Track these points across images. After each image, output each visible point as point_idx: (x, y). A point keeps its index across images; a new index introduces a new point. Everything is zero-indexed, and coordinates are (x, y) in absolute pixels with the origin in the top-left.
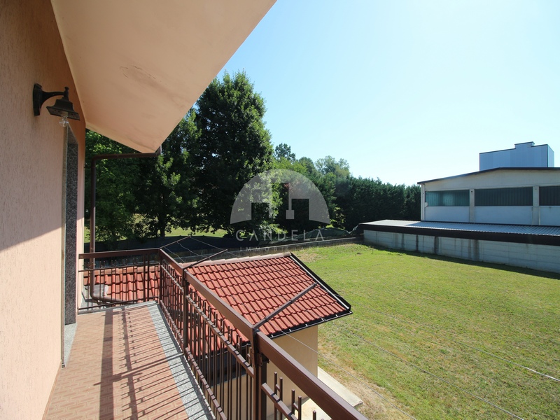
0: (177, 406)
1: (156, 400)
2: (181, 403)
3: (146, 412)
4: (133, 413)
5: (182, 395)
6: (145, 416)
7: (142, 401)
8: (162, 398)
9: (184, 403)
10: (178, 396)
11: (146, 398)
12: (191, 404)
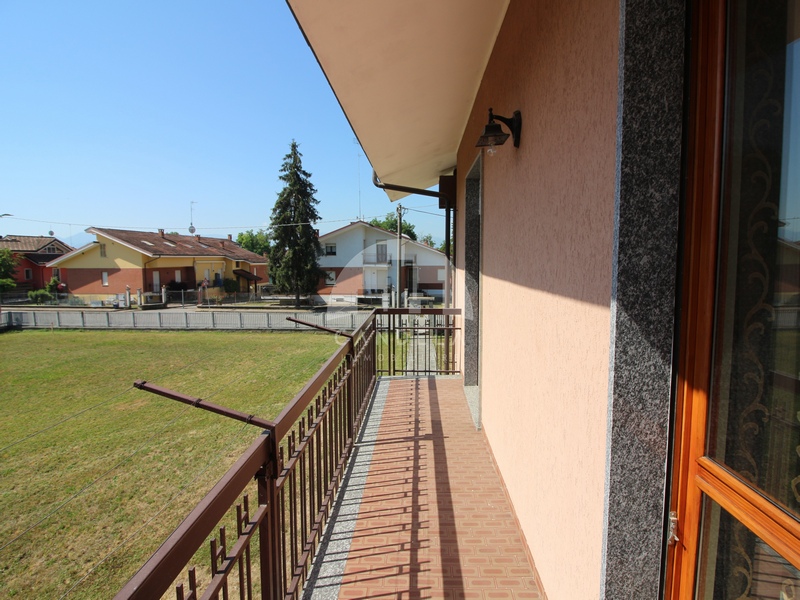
0: (364, 521)
1: (385, 538)
2: (358, 524)
3: (401, 528)
4: (417, 532)
5: (350, 535)
6: (403, 522)
7: (403, 545)
8: (376, 540)
9: (355, 522)
10: (356, 534)
11: (397, 548)
12: (349, 517)
